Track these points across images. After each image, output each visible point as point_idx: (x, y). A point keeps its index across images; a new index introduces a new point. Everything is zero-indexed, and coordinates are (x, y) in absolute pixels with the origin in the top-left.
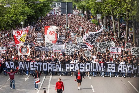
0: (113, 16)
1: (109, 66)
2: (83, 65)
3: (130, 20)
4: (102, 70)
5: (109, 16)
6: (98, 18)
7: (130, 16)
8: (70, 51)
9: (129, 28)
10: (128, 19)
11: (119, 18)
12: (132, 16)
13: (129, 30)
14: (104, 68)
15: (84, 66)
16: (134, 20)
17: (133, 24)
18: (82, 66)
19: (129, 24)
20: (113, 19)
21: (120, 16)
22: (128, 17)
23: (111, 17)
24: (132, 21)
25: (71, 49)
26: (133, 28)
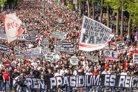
0: (89, 2)
1: (107, 78)
2: (75, 79)
3: (105, 7)
4: (97, 84)
5: (85, 2)
6: (74, 3)
7: (105, 2)
8: (52, 57)
9: (104, 14)
10: (103, 5)
11: (94, 4)
12: (107, 3)
13: (104, 16)
14: (100, 80)
15: (76, 81)
16: (109, 6)
17: (108, 10)
18: (73, 80)
19: (103, 10)
20: (88, 5)
21: (95, 2)
22: (103, 3)
23: (86, 2)
24: (106, 7)
25: (54, 55)
26: (107, 14)
